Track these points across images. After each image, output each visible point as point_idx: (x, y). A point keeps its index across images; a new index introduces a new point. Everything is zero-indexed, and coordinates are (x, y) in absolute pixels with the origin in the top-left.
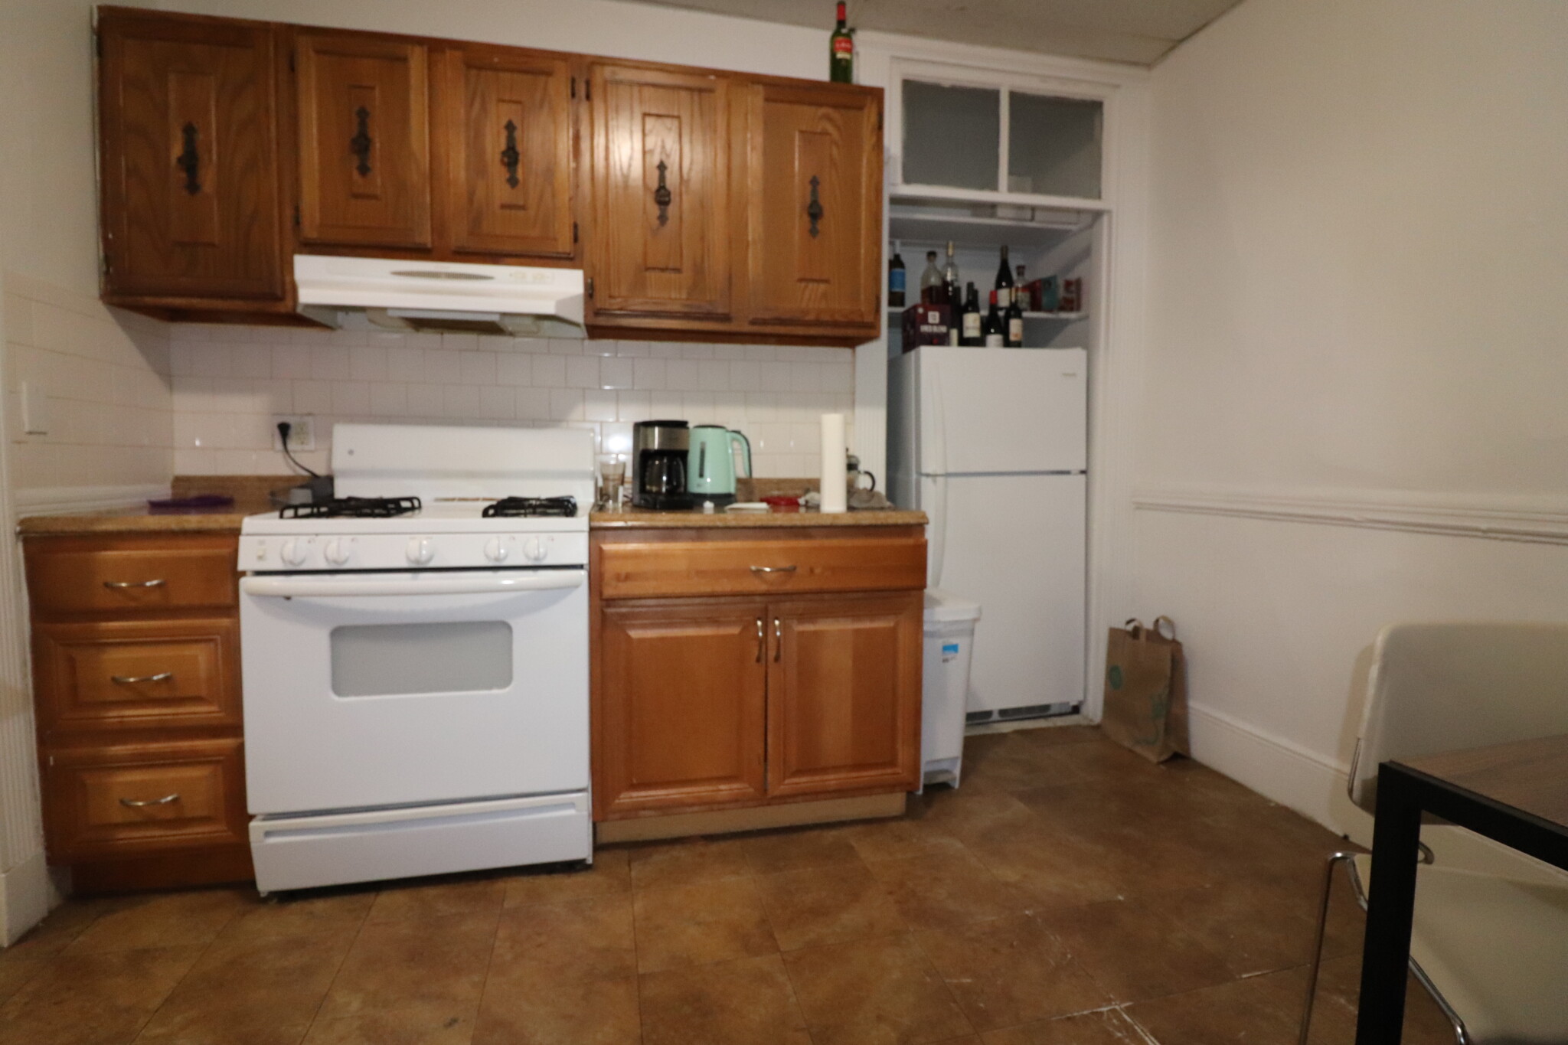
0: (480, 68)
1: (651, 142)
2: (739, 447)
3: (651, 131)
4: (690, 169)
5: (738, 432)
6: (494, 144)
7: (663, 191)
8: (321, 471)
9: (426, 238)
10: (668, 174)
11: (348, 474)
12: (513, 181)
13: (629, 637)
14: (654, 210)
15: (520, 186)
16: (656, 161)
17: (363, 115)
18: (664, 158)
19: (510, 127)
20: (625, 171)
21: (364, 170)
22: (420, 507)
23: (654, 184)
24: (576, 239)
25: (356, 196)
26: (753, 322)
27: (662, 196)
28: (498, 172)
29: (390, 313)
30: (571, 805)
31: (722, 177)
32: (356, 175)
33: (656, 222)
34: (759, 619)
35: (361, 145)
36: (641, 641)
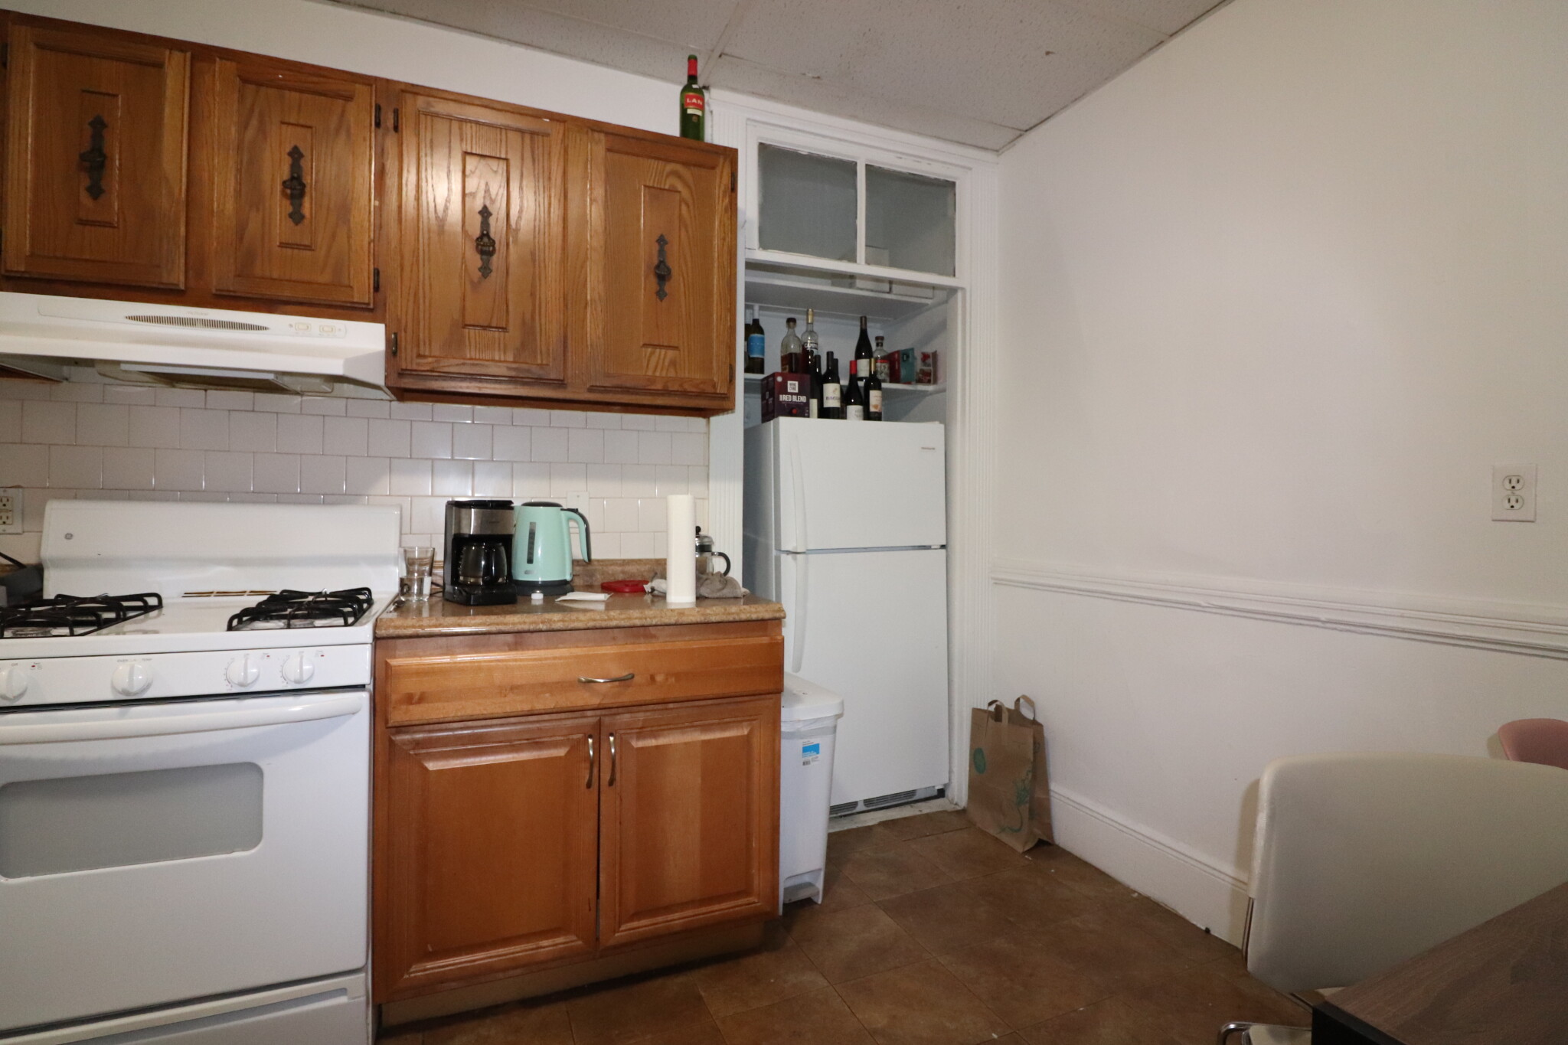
0: (259, 84)
1: (472, 184)
2: (577, 527)
3: (473, 172)
4: (520, 217)
5: (575, 511)
6: (275, 170)
7: (486, 240)
8: (27, 559)
9: (178, 278)
10: (492, 220)
11: (62, 563)
12: (297, 217)
13: (426, 769)
14: (475, 260)
15: (306, 221)
16: (478, 205)
17: (99, 126)
18: (488, 204)
19: (296, 154)
20: (440, 213)
21: (96, 191)
22: (160, 606)
23: (476, 231)
24: (377, 288)
25: (83, 223)
26: (592, 389)
27: (485, 244)
28: (279, 207)
29: (124, 367)
30: (343, 991)
31: (557, 229)
32: (85, 198)
33: (477, 275)
34: (590, 737)
35: (94, 162)
36: (441, 772)
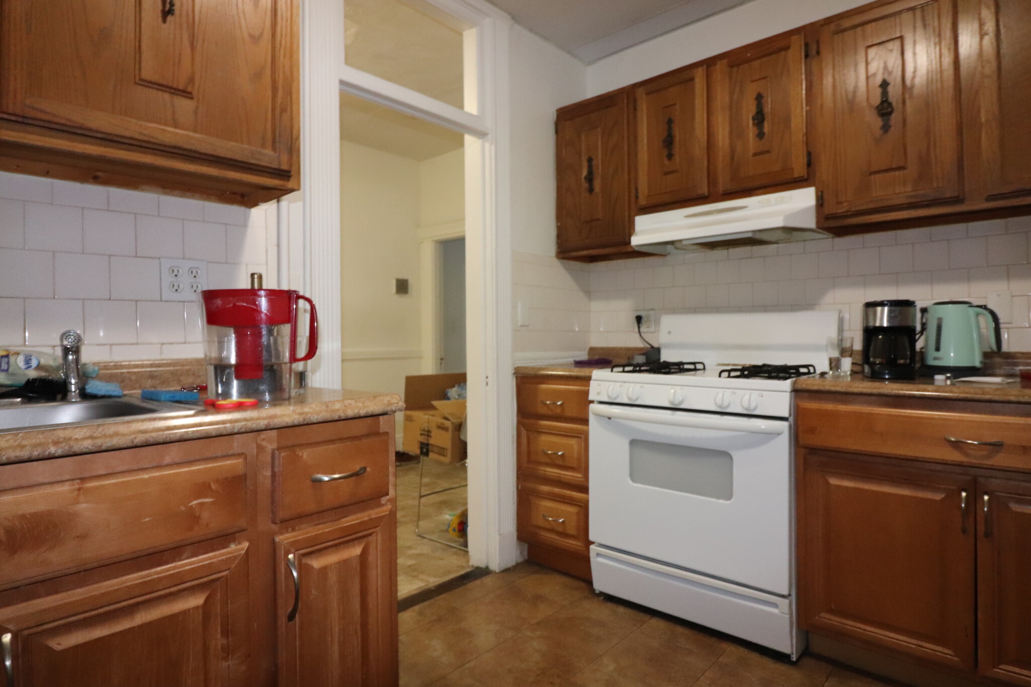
0: (738, 65)
1: (873, 67)
2: (986, 323)
3: (873, 59)
4: (914, 77)
5: (985, 307)
6: (749, 109)
7: (885, 104)
9: (704, 190)
10: (890, 89)
11: (669, 346)
12: (761, 135)
14: (878, 122)
15: (766, 136)
16: (879, 80)
17: (670, 122)
18: (886, 77)
19: (759, 98)
20: (850, 98)
21: (670, 156)
22: (704, 369)
23: (876, 100)
24: (809, 164)
25: (666, 173)
26: (990, 198)
27: (885, 109)
28: (751, 131)
29: (684, 243)
30: (775, 605)
31: (949, 73)
32: (666, 162)
33: (878, 132)
35: (669, 142)
